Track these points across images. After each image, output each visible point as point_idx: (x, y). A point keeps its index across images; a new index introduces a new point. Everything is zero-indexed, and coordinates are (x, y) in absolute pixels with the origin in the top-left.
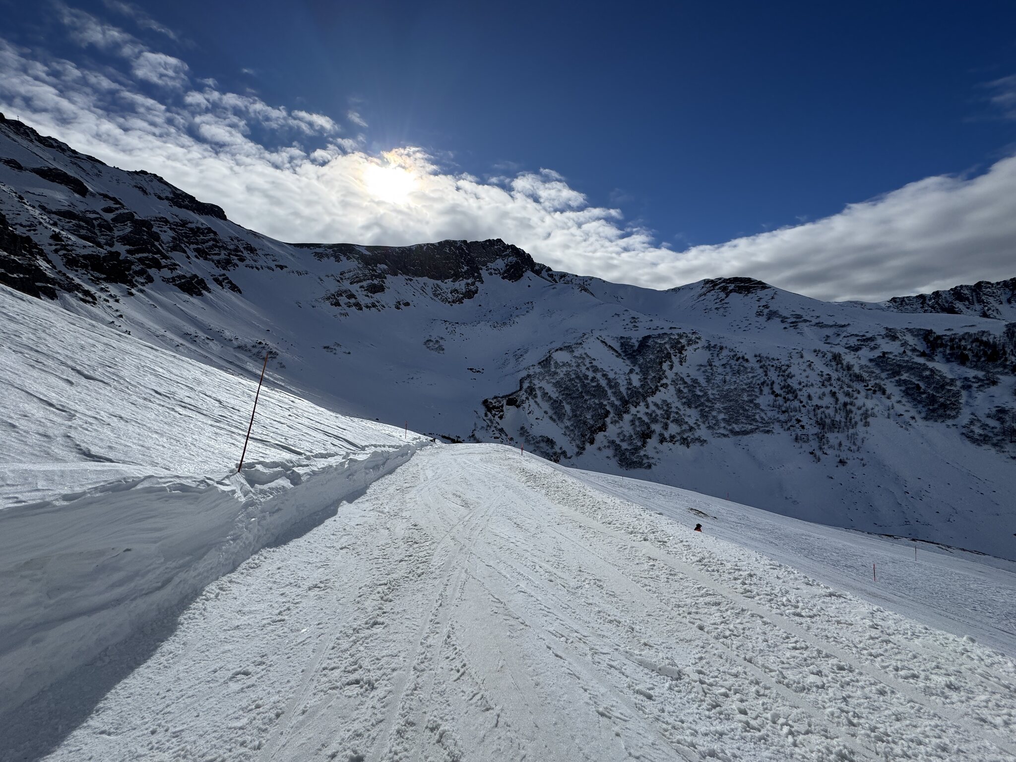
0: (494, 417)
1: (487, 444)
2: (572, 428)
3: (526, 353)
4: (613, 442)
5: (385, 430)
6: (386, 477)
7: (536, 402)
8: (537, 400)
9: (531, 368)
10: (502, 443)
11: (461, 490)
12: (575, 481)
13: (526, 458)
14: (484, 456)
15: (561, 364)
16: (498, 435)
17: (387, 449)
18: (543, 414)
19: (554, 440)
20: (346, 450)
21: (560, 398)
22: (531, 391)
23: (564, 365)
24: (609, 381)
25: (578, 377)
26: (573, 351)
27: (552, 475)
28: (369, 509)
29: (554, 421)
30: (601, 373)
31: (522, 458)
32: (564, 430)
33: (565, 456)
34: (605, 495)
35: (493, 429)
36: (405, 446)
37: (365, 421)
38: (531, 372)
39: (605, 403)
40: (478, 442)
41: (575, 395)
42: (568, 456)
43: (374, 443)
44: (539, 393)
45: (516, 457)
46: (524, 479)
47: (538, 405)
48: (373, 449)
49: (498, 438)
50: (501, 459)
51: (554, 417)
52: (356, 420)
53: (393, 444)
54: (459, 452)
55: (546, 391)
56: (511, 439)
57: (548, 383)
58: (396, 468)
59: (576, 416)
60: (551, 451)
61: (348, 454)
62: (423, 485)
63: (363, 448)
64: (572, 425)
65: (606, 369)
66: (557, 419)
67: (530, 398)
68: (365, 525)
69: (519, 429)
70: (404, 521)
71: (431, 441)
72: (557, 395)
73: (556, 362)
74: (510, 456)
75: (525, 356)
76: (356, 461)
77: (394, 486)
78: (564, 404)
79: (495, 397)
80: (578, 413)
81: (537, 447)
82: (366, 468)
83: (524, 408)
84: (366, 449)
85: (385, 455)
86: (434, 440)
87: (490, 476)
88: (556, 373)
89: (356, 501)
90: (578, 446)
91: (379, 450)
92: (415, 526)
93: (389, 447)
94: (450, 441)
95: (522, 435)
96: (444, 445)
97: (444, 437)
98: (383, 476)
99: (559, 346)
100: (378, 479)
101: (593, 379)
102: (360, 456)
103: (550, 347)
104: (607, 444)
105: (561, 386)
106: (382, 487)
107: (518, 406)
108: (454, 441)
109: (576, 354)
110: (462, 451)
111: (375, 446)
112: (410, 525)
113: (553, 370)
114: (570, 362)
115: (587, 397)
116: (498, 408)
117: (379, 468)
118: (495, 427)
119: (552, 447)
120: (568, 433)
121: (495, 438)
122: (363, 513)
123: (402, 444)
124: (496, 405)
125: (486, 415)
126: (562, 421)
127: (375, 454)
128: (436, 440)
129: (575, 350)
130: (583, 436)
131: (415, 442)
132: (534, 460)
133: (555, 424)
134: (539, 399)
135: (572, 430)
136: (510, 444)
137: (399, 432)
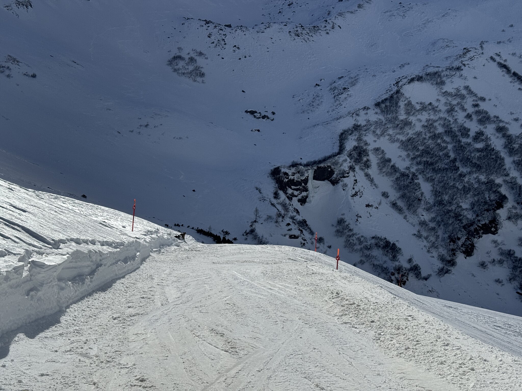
0: (290, 199)
1: (277, 247)
2: (432, 225)
3: (353, 84)
4: (510, 254)
5: (97, 216)
6: (96, 296)
7: (367, 175)
8: (370, 171)
9: (362, 113)
10: (303, 245)
11: (225, 323)
12: (431, 318)
13: (343, 275)
14: (269, 267)
15: (418, 107)
16: (296, 232)
17: (97, 247)
18: (380, 197)
19: (398, 245)
20: (26, 246)
21: (413, 170)
22: (360, 154)
23: (424, 108)
24: (509, 140)
25: (449, 132)
26: (443, 83)
27: (389, 306)
28: (63, 349)
29: (400, 210)
30: (493, 126)
31: (337, 273)
32: (418, 228)
33: (418, 275)
34: (485, 348)
35: (288, 220)
36: (130, 244)
37: (62, 198)
38: (361, 121)
39: (499, 181)
40: (261, 242)
41: (441, 165)
42: (424, 274)
43: (75, 236)
44: (373, 159)
45: (326, 270)
46: (337, 310)
47: (372, 180)
48: (74, 247)
49: (295, 237)
50: (299, 273)
51: (400, 203)
52: (46, 195)
53: (110, 239)
54: (225, 259)
55: (387, 156)
56: (320, 240)
57: (392, 140)
58: (114, 281)
59: (440, 203)
60: (391, 265)
61: (28, 254)
62: (159, 313)
63: (56, 244)
64: (433, 220)
65: (505, 117)
66: (405, 208)
67: (357, 168)
68: (56, 376)
69: (335, 223)
70: (124, 371)
71: (178, 237)
72: (407, 163)
73: (409, 104)
74: (315, 269)
75: (352, 91)
76: (42, 266)
77: (109, 313)
78: (420, 180)
79: (294, 165)
80: (446, 198)
81: (367, 256)
82: (60, 280)
83: (346, 185)
84: (62, 245)
85: (94, 258)
86: (183, 235)
87: (278, 302)
88: (407, 123)
89: (42, 335)
90: (442, 259)
91: (84, 248)
92: (142, 381)
93: (103, 244)
94: (210, 239)
95: (339, 233)
96: (200, 245)
97: (200, 231)
98: (90, 294)
99: (415, 71)
100: (82, 299)
101: (479, 136)
102: (50, 258)
103: (400, 73)
104: (498, 257)
105: (415, 148)
106: (88, 313)
107: (334, 183)
108: (218, 240)
109: (449, 87)
110: (230, 258)
111: (78, 242)
112: (133, 379)
113: (402, 116)
114: (435, 104)
115: (463, 170)
116: (298, 183)
117: (83, 281)
118: (292, 218)
119: (394, 258)
120: (424, 234)
121: (291, 237)
122: (53, 356)
123: (125, 239)
124: (296, 177)
125: (276, 195)
126: (415, 212)
127: (76, 255)
128: (186, 236)
129: (447, 81)
130: (453, 240)
131: (148, 238)
132: (357, 278)
133: (400, 217)
134: (373, 171)
135: (433, 229)
136: (317, 249)
137: (122, 220)
